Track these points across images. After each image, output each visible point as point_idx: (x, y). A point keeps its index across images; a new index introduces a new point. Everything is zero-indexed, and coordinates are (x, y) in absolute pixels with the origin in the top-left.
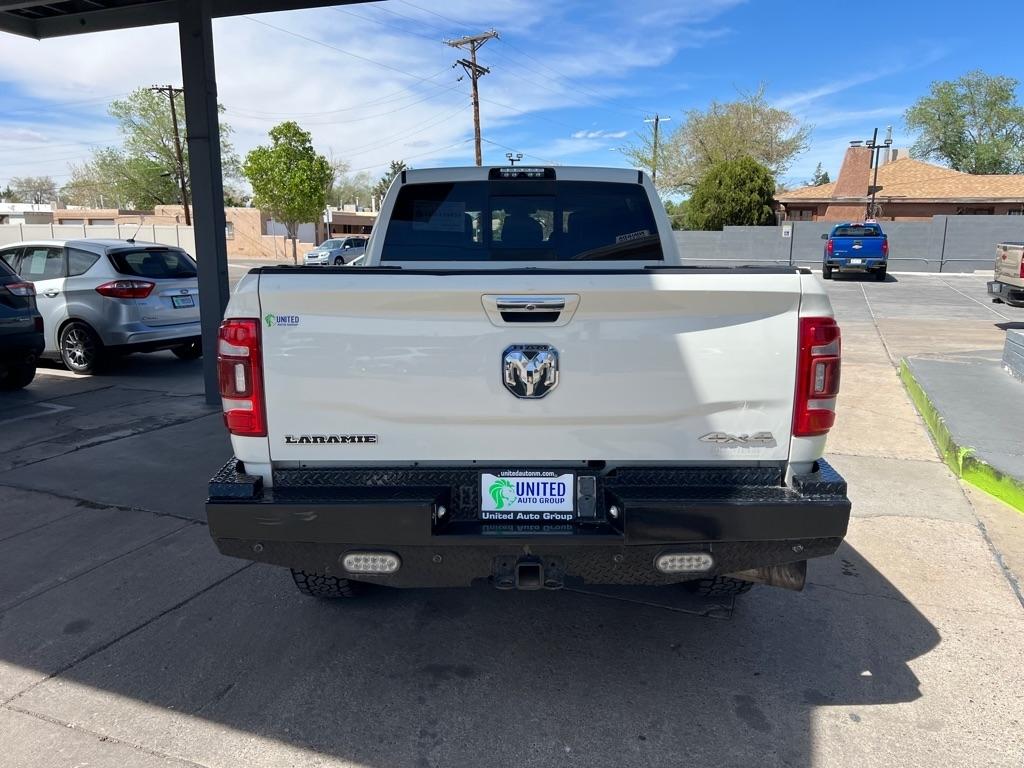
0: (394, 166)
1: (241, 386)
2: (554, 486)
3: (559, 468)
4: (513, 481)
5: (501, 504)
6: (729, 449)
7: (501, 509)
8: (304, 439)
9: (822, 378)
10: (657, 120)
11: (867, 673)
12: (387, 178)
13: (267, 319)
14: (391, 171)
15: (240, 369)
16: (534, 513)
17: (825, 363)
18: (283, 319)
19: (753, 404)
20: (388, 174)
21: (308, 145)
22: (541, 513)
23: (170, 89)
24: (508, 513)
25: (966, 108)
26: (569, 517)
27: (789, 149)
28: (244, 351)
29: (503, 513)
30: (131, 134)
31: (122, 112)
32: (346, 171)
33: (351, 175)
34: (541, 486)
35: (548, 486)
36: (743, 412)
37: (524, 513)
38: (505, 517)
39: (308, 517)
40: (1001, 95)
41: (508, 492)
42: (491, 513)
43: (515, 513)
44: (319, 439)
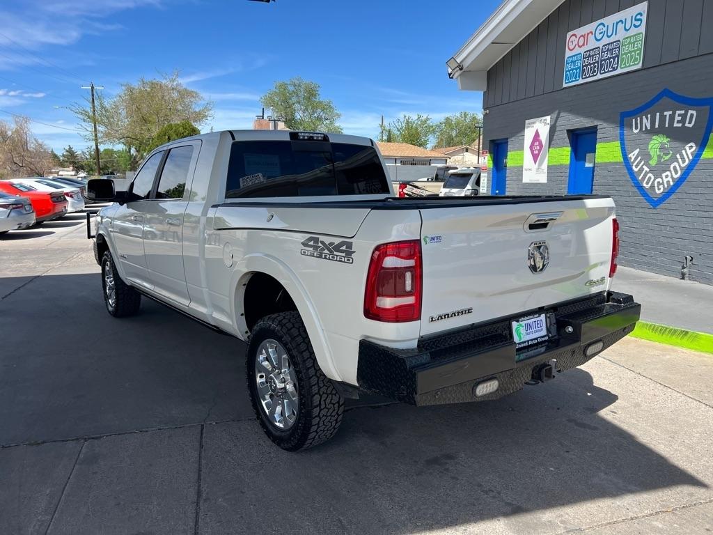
1: (408, 288)
2: (538, 322)
4: (523, 323)
6: (592, 288)
7: (522, 341)
8: (440, 317)
10: (93, 88)
11: (589, 394)
13: (425, 239)
15: (408, 275)
16: (535, 339)
18: (433, 239)
19: (601, 263)
22: (537, 339)
24: (525, 342)
25: (294, 99)
26: (547, 338)
27: (200, 116)
28: (411, 263)
29: (523, 343)
34: (534, 323)
35: (536, 322)
36: (599, 268)
37: (532, 340)
38: (524, 345)
39: (465, 366)
40: (311, 93)
41: (522, 330)
42: (519, 344)
43: (528, 341)
44: (447, 316)
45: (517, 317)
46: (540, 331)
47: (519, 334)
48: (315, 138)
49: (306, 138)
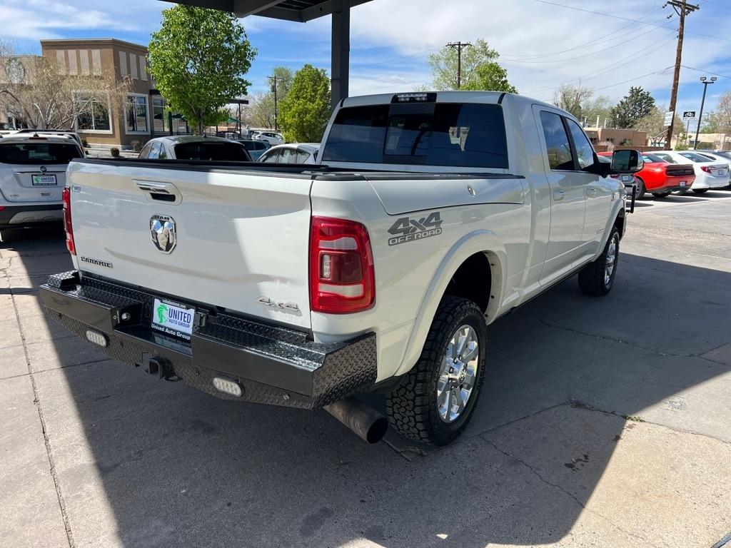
0: (632, 91)
2: (186, 315)
3: (188, 303)
4: (168, 307)
5: (161, 322)
6: (273, 311)
7: (161, 324)
8: (87, 260)
9: (328, 267)
12: (625, 100)
14: (629, 95)
16: (174, 330)
17: (330, 255)
18: (76, 188)
19: (283, 280)
20: (626, 98)
21: (504, 79)
22: (176, 331)
23: (459, 44)
24: (162, 327)
26: (188, 338)
29: (160, 326)
30: (438, 75)
31: (434, 61)
32: (590, 96)
33: (592, 99)
34: (180, 314)
35: (183, 314)
36: (278, 285)
37: (170, 329)
38: (160, 329)
41: (165, 313)
42: (156, 324)
43: (165, 328)
44: (92, 261)
45: (163, 296)
46: (184, 325)
47: (161, 316)
48: (418, 99)
49: (408, 99)
